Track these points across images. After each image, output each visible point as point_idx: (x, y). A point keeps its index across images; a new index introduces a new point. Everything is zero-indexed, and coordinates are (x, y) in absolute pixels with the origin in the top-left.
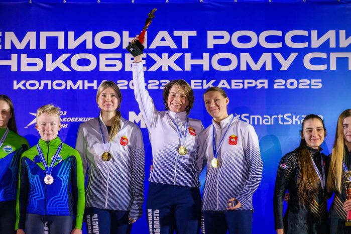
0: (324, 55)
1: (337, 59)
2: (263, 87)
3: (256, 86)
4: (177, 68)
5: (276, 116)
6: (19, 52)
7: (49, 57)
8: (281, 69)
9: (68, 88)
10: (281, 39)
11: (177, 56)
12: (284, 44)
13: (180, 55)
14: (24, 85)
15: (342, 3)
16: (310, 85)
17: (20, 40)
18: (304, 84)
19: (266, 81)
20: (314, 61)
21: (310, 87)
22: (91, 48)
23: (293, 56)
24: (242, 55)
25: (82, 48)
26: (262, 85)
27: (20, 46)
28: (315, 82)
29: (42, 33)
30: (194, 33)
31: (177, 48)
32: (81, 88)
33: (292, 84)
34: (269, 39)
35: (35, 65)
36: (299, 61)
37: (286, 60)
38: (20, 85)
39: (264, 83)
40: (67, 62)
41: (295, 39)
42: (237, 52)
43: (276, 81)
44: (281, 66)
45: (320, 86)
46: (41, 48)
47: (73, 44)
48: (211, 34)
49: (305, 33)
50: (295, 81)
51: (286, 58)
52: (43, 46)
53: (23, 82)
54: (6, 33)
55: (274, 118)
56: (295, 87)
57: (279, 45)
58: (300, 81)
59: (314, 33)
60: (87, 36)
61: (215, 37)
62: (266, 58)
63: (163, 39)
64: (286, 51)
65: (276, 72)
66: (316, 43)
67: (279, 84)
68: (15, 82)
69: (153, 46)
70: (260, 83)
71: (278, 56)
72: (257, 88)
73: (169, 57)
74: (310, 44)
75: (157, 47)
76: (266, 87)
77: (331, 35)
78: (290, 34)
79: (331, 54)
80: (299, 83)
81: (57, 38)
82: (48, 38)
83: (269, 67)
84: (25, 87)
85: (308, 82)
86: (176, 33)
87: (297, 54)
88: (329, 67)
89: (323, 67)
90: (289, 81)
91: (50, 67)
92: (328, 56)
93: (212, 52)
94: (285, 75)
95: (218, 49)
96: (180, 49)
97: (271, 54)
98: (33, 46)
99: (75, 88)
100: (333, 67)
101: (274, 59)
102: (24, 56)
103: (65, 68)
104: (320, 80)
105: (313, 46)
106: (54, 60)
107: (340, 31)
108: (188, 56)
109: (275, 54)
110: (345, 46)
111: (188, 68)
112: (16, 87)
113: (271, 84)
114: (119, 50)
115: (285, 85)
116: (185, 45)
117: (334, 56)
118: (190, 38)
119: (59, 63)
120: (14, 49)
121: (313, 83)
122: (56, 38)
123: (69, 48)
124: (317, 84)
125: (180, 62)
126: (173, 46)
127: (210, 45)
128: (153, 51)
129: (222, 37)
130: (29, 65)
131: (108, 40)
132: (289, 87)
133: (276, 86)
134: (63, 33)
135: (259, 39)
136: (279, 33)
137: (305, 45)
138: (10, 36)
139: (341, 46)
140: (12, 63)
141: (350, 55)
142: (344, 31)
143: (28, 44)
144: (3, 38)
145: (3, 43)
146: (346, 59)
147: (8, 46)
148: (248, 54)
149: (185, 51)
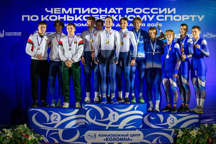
1: (167, 17)
4: (116, 20)
6: (66, 15)
7: (76, 16)
8: (150, 20)
9: (82, 26)
10: (149, 11)
11: (116, 16)
12: (150, 12)
19: (145, 24)
20: (160, 18)
22: (89, 13)
23: (153, 16)
25: (86, 13)
26: (143, 25)
27: (67, 12)
29: (74, 9)
30: (122, 9)
32: (86, 26)
33: (153, 25)
34: (146, 11)
35: (72, 18)
36: (155, 18)
40: (82, 18)
41: (154, 11)
42: (136, 15)
44: (149, 19)
45: (162, 26)
47: (84, 12)
48: (127, 9)
49: (157, 9)
51: (151, 17)
52: (74, 12)
54: (62, 9)
57: (149, 13)
59: (160, 9)
60: (88, 9)
61: (129, 10)
62: (145, 17)
63: (112, 11)
64: (151, 15)
65: (148, 21)
66: (160, 12)
67: (149, 25)
68: (65, 24)
69: (109, 13)
71: (149, 16)
73: (114, 16)
74: (159, 12)
75: (110, 13)
76: (145, 26)
77: (165, 9)
78: (152, 9)
80: (155, 25)
81: (78, 10)
82: (76, 10)
83: (146, 20)
86: (116, 9)
87: (154, 15)
88: (164, 19)
90: (152, 24)
91: (76, 19)
92: (164, 16)
93: (128, 15)
94: (151, 22)
95: (130, 14)
96: (117, 14)
97: (146, 15)
98: (71, 13)
99: (84, 26)
100: (166, 20)
101: (147, 17)
102: (68, 16)
103: (81, 20)
105: (159, 13)
106: (77, 17)
108: (120, 16)
110: (170, 13)
113: (146, 25)
114: (98, 14)
115: (151, 25)
116: (119, 12)
117: (166, 16)
118: (121, 10)
119: (79, 18)
120: (65, 14)
123: (82, 13)
124: (161, 25)
125: (118, 18)
126: (115, 13)
127: (127, 13)
128: (109, 14)
129: (131, 10)
130: (69, 18)
131: (94, 11)
133: (148, 26)
134: (80, 8)
135: (142, 11)
136: (149, 9)
137: (157, 13)
138: (64, 9)
139: (168, 13)
140: (64, 18)
141: (171, 16)
142: (169, 8)
143: (69, 12)
144: (61, 10)
145: (61, 12)
146: (170, 17)
147: (63, 13)
148: (139, 15)
149: (119, 14)
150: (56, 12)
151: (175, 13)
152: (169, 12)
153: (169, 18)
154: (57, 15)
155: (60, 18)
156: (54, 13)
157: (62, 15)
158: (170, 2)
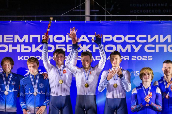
0: (153, 46)
2: (127, 60)
3: (124, 59)
5: (132, 72)
6: (21, 44)
7: (34, 46)
8: (135, 52)
10: (135, 39)
11: (89, 46)
12: (136, 41)
13: (91, 45)
14: (23, 58)
15: (162, 23)
16: (147, 58)
17: (21, 38)
18: (145, 58)
19: (128, 57)
20: (149, 48)
21: (147, 59)
22: (52, 42)
23: (140, 46)
24: (118, 45)
26: (127, 59)
27: (21, 41)
28: (149, 57)
29: (30, 36)
31: (89, 42)
33: (139, 58)
34: (130, 39)
35: (28, 49)
36: (142, 48)
37: (137, 48)
38: (21, 58)
39: (127, 58)
41: (141, 39)
42: (116, 44)
43: (132, 57)
44: (135, 50)
45: (152, 59)
46: (30, 42)
48: (104, 36)
49: (145, 36)
50: (141, 57)
51: (137, 47)
53: (22, 57)
54: (15, 36)
55: (132, 73)
56: (140, 59)
57: (134, 41)
58: (143, 57)
59: (149, 36)
60: (50, 37)
61: (106, 38)
62: (129, 47)
63: (83, 38)
64: (137, 44)
65: (132, 53)
66: (150, 40)
67: (134, 58)
68: (19, 57)
69: (79, 41)
70: (126, 58)
71: (134, 46)
72: (124, 60)
73: (86, 46)
74: (147, 41)
75: (81, 42)
76: (128, 59)
77: (156, 37)
78: (139, 37)
79: (157, 45)
80: (142, 58)
82: (33, 38)
83: (129, 51)
84: (23, 59)
85: (146, 57)
86: (89, 36)
87: (142, 45)
88: (155, 51)
89: (153, 51)
91: (34, 50)
92: (155, 46)
93: (105, 44)
94: (137, 54)
95: (107, 43)
96: (90, 43)
97: (130, 45)
98: (27, 41)
100: (157, 51)
101: (132, 47)
102: (23, 45)
103: (40, 51)
104: (152, 57)
105: (149, 42)
106: (36, 47)
107: (160, 35)
108: (94, 46)
109: (132, 45)
110: (163, 42)
111: (94, 51)
112: (19, 59)
114: (64, 43)
115: (136, 58)
117: (158, 46)
119: (38, 49)
120: (18, 42)
121: (148, 58)
122: (37, 38)
124: (150, 58)
126: (88, 41)
127: (104, 41)
129: (109, 38)
130: (25, 49)
131: (59, 39)
132: (138, 59)
134: (40, 35)
135: (125, 38)
136: (134, 36)
137: (145, 41)
138: (17, 37)
139: (161, 42)
140: (18, 48)
141: (165, 46)
142: (162, 35)
143: (25, 40)
144: (13, 37)
145: (13, 40)
146: (163, 48)
147: (16, 41)
148: (120, 45)
149: (93, 44)
150: (7, 40)
151: (169, 41)
152: (162, 40)
153: (161, 49)
154: (8, 44)
155: (11, 48)
156: (4, 42)
157: (14, 45)
158: (163, 27)
